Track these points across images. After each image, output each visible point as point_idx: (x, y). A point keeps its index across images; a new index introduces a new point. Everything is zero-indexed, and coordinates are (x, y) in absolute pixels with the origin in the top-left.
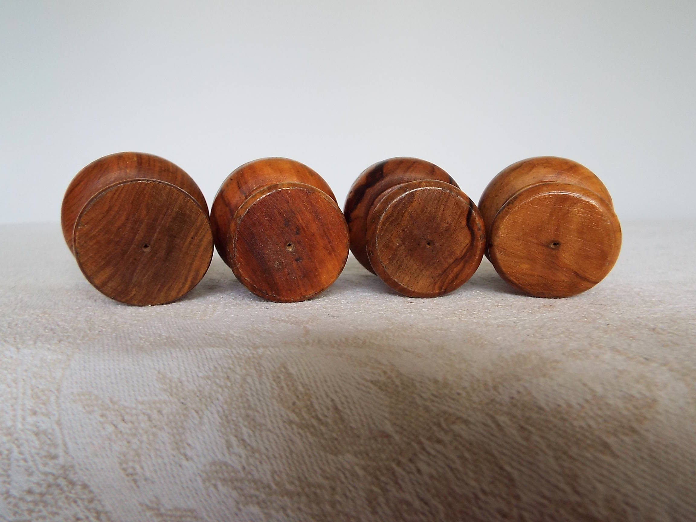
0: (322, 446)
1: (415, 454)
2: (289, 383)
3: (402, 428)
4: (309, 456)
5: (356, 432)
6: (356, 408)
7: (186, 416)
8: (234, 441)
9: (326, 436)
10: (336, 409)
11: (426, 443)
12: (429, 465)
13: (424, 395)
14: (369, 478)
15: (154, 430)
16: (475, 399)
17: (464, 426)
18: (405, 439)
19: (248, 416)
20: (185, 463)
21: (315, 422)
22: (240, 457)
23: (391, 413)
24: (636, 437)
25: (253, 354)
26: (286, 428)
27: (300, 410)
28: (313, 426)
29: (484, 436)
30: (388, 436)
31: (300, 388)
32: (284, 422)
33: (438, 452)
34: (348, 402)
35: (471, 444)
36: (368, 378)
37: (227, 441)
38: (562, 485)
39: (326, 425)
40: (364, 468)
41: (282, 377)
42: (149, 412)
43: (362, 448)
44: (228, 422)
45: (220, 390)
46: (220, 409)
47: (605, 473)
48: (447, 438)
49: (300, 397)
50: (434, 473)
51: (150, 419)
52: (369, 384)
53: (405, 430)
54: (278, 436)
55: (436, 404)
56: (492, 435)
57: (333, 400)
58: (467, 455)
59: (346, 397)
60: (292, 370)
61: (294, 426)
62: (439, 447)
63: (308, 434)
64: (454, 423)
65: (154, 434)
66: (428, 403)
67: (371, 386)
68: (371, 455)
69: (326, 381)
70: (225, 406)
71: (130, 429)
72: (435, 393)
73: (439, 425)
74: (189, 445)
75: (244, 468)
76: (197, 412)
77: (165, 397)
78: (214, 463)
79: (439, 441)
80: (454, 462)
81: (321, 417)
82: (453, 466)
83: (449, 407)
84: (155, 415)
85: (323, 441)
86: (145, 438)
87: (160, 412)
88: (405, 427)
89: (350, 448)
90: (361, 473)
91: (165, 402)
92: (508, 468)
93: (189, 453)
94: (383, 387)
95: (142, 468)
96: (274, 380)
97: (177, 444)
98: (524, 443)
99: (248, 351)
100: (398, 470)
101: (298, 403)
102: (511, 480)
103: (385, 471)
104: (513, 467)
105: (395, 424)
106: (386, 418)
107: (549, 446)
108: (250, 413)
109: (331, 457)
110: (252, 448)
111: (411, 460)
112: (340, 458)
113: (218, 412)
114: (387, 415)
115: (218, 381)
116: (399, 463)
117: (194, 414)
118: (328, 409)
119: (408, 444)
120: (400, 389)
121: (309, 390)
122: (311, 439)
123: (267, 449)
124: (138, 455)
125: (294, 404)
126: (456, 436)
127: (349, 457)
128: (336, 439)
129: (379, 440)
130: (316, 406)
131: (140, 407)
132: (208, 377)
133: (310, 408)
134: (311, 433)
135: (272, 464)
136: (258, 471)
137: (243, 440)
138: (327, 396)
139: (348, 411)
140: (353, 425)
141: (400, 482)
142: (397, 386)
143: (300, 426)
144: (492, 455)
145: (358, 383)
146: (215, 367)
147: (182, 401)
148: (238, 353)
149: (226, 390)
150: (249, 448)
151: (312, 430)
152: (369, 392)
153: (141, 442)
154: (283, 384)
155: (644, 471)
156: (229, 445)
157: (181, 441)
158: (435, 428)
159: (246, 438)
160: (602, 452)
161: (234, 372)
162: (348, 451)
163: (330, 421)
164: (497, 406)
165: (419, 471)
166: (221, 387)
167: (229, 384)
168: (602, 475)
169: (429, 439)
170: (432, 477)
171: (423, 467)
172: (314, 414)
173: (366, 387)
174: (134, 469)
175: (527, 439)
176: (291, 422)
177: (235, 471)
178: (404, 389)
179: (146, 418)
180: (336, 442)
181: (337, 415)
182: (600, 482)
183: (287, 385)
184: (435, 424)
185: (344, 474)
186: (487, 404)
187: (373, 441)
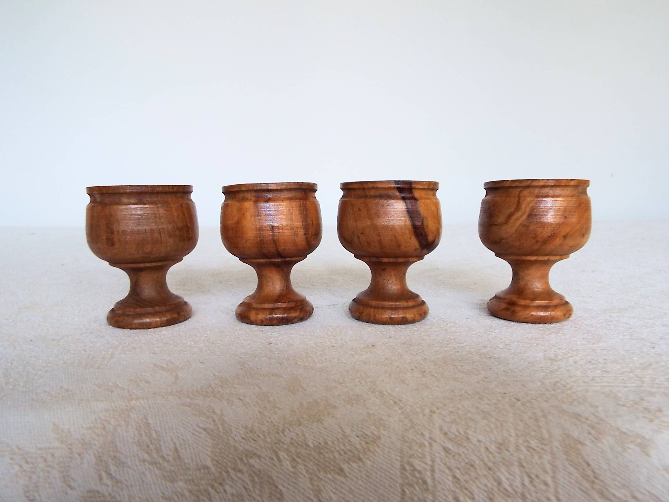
0: (164, 476)
1: (224, 480)
2: (147, 431)
3: (217, 462)
4: (155, 484)
5: (187, 466)
6: (190, 449)
7: (71, 458)
8: (104, 475)
9: (167, 469)
10: (176, 450)
11: (232, 472)
12: (232, 487)
13: (236, 438)
14: (193, 498)
15: (49, 469)
16: (269, 440)
17: (258, 460)
18: (218, 470)
19: (115, 457)
20: (69, 491)
21: (161, 460)
22: (108, 486)
23: (212, 452)
24: (360, 464)
25: (126, 406)
26: (141, 465)
27: (152, 451)
28: (159, 463)
29: (269, 466)
30: (207, 468)
31: (154, 435)
32: (140, 460)
33: (239, 478)
34: (185, 444)
35: (260, 471)
36: (201, 426)
37: (100, 476)
38: (312, 497)
39: (168, 462)
40: (190, 491)
41: (143, 427)
42: (45, 455)
43: (190, 477)
44: (101, 461)
45: (97, 438)
46: (96, 452)
47: (338, 487)
48: (244, 469)
49: (153, 441)
50: (234, 492)
51: (45, 460)
52: (202, 430)
53: (219, 463)
54: (135, 471)
55: (242, 444)
56: (275, 465)
57: (175, 443)
58: (256, 479)
59: (184, 440)
60: (150, 421)
61: (146, 464)
62: (239, 475)
63: (155, 469)
64: (251, 457)
65: (48, 472)
66: (237, 445)
67: (203, 432)
68: (196, 481)
69: (172, 429)
70: (100, 450)
71: (32, 469)
72: (244, 436)
73: (242, 460)
74: (72, 479)
75: (110, 494)
76: (79, 455)
77: (57, 444)
78: (90, 491)
79: (240, 471)
80: (248, 485)
81: (165, 456)
82: (247, 487)
83: (251, 446)
84: (49, 458)
85: (165, 474)
86: (41, 475)
87: (53, 455)
88: (220, 461)
89: (182, 477)
90: (187, 494)
91: (57, 448)
92: (280, 487)
93: (72, 484)
94: (210, 432)
95: (40, 496)
96: (137, 429)
97: (64, 478)
98: (292, 470)
99: (124, 404)
100: (211, 490)
101: (151, 447)
102: (281, 494)
103: (203, 492)
104: (284, 487)
105: (214, 460)
106: (208, 456)
107: (307, 471)
108: (117, 454)
109: (169, 484)
110: (116, 479)
111: (221, 484)
112: (175, 484)
113: (94, 455)
114: (209, 454)
115: (96, 430)
116: (213, 487)
117: (77, 456)
118: (171, 450)
119: (220, 473)
120: (222, 434)
121: (160, 436)
122: (157, 472)
123: (126, 480)
124: (37, 487)
125: (148, 447)
126: (251, 466)
127: (181, 484)
128: (174, 472)
129: (202, 471)
130: (163, 448)
131: (39, 452)
132: (90, 428)
133: (158, 450)
134: (157, 468)
135: (129, 490)
136: (119, 495)
137: (111, 474)
138: (172, 440)
139: (183, 451)
140: (186, 461)
141: (212, 499)
142: (220, 431)
143: (151, 464)
144: (272, 479)
145: (194, 430)
146: (96, 419)
147: (70, 447)
148: (116, 407)
149: (102, 438)
150: (114, 480)
151: (158, 465)
152: (200, 437)
153: (39, 477)
154: (143, 433)
155: (360, 485)
156: (101, 479)
157: (68, 476)
158: (239, 462)
159: (112, 472)
160: (339, 474)
161: (109, 423)
162: (181, 480)
163: (171, 459)
164: (281, 444)
165: (225, 491)
166: (98, 435)
167: (104, 433)
168: (336, 489)
169: (234, 469)
170: (233, 495)
171: (227, 488)
172: (160, 454)
173: (199, 433)
174: (34, 496)
175: (294, 467)
176: (144, 461)
177: (104, 496)
178: (224, 433)
179: (42, 460)
180: (173, 474)
181: (176, 454)
182: (334, 493)
183: (145, 432)
184: (239, 458)
185: (177, 495)
186: (275, 443)
187: (198, 472)
